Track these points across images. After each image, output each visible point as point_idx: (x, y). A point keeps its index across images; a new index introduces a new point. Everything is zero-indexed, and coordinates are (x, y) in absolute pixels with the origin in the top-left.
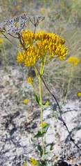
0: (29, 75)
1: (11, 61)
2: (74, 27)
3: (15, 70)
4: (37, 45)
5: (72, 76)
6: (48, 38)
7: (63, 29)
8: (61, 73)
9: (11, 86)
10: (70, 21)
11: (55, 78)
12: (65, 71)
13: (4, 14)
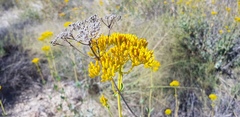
0: (90, 93)
1: (62, 74)
2: (143, 20)
3: (69, 87)
4: (113, 51)
5: (152, 86)
6: (126, 40)
7: (128, 24)
8: (135, 83)
9: (65, 112)
10: (136, 13)
11: (128, 92)
12: (141, 80)
13: (47, 11)
